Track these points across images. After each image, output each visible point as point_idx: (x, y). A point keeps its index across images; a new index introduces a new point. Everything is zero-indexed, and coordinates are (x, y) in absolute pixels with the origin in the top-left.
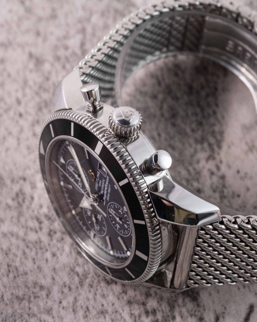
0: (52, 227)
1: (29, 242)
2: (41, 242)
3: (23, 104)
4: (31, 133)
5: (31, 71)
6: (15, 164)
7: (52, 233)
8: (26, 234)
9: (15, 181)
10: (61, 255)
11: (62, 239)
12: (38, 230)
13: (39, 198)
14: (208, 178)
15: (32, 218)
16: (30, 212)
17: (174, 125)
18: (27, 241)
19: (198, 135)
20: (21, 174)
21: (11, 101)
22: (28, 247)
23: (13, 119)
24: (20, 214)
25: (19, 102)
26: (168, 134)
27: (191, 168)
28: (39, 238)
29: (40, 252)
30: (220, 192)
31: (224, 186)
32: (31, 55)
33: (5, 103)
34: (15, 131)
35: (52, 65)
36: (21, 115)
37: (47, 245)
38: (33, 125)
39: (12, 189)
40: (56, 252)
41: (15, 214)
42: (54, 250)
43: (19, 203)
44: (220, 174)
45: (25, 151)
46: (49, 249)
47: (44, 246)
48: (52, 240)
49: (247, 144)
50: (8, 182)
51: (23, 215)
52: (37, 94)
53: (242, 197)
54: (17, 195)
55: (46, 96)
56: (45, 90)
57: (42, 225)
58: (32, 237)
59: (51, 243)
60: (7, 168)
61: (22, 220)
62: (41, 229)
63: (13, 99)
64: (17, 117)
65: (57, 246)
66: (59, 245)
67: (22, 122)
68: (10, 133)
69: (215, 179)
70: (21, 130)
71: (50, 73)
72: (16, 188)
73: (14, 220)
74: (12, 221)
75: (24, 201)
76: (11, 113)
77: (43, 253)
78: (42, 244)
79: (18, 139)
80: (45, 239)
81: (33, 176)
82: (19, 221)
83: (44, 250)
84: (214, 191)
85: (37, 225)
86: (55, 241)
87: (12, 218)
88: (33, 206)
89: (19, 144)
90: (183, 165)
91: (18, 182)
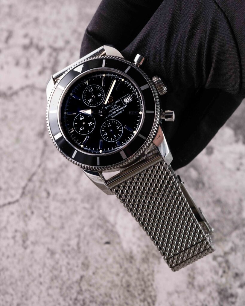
3: (43, 277)
5: (48, 258)
17: (128, 291)
19: (142, 297)
21: (35, 275)
23: (36, 285)
25: (40, 276)
26: (125, 296)
32: (48, 249)
33: (33, 276)
34: (37, 292)
35: (60, 255)
36: (41, 283)
38: (48, 289)
52: (51, 271)
55: (56, 273)
56: (56, 269)
63: (37, 274)
67: (41, 287)
68: (34, 294)
70: (41, 292)
71: (59, 260)
76: (36, 282)
79: (39, 297)
89: (39, 300)
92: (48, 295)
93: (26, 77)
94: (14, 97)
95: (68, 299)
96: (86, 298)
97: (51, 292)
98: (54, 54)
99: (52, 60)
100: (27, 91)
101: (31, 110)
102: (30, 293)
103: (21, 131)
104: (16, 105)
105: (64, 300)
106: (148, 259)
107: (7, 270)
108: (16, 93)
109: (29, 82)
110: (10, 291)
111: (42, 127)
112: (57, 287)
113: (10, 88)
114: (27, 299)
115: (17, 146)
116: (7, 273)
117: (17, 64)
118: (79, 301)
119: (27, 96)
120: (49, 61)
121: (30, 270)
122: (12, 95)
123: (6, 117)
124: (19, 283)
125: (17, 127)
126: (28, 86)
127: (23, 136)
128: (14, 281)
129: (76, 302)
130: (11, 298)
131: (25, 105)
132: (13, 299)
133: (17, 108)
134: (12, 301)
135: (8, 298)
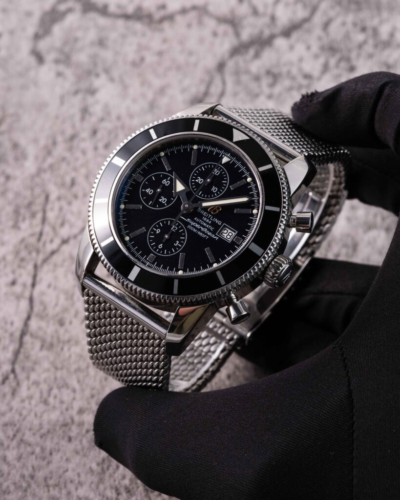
15: (111, 488)
16: (112, 481)
24: (101, 481)
41: (96, 479)
43: (103, 469)
51: (103, 483)
57: (120, 497)
61: (101, 487)
73: (93, 486)
74: (90, 487)
75: (108, 468)
82: (97, 488)
85: (114, 495)
87: (92, 483)
88: (116, 475)
94: (166, 25)
100: (193, 15)
101: (191, 53)
103: (162, 91)
104: (165, 41)
108: (170, 18)
110: (74, 383)
111: (202, 88)
113: (163, 7)
119: (189, 26)
122: (162, 20)
123: (142, 59)
125: (157, 83)
127: (164, 101)
130: (72, 395)
131: (181, 42)
132: (74, 399)
133: (164, 47)
134: (72, 403)
135: (66, 395)
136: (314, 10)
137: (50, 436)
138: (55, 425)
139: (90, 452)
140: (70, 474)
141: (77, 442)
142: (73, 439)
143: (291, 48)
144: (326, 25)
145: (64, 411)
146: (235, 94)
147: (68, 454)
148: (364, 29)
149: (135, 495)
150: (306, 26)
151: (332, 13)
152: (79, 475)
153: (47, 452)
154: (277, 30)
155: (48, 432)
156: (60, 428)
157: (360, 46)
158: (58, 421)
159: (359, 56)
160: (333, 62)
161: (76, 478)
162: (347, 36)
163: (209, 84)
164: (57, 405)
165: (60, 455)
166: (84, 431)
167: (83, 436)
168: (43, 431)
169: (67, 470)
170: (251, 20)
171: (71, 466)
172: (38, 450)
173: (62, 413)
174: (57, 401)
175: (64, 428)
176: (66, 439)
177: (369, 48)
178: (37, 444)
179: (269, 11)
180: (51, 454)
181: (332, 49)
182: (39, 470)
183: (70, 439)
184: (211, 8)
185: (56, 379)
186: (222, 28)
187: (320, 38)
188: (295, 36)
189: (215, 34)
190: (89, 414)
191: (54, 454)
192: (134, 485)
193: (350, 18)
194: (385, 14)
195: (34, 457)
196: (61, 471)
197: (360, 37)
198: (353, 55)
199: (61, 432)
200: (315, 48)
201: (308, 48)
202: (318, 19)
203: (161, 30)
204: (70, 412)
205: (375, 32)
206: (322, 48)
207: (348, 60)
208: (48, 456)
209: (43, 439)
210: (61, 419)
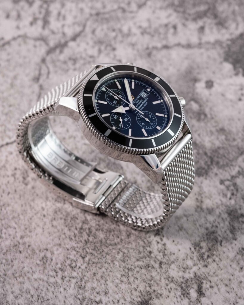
0: (63, 275)
1: (50, 283)
2: (57, 283)
3: (46, 210)
4: (51, 225)
6: (41, 242)
7: (63, 278)
8: (48, 279)
9: (42, 251)
10: (69, 289)
11: (70, 281)
12: (55, 276)
13: (56, 259)
14: (155, 245)
15: (52, 270)
16: (51, 267)
18: (49, 282)
20: (45, 247)
22: (49, 286)
23: (40, 218)
24: (45, 268)
25: (43, 209)
27: (145, 241)
28: (56, 281)
29: (57, 288)
30: (163, 252)
31: (165, 249)
33: (35, 210)
34: (41, 224)
36: (44, 216)
37: (61, 284)
38: (52, 221)
39: (40, 255)
40: (66, 288)
41: (42, 268)
42: (65, 287)
43: (44, 262)
44: (163, 243)
45: (47, 235)
46: (62, 286)
47: (59, 285)
48: (64, 281)
49: (178, 226)
50: (37, 252)
53: (176, 254)
54: (43, 258)
57: (58, 274)
58: (52, 280)
59: (63, 283)
60: (37, 244)
61: (46, 271)
62: (57, 276)
63: (40, 207)
64: (42, 217)
65: (66, 284)
66: (68, 284)
67: (45, 220)
68: (38, 226)
69: (160, 246)
70: (45, 224)
72: (42, 254)
73: (41, 272)
74: (40, 272)
75: (47, 261)
76: (39, 215)
77: (58, 288)
78: (58, 284)
79: (43, 229)
80: (59, 281)
81: (52, 248)
82: (44, 272)
83: (59, 287)
84: (160, 252)
85: (55, 274)
86: (65, 282)
87: (40, 270)
88: (52, 264)
89: (43, 231)
90: (141, 239)
91: (43, 251)
92: (53, 226)
93: (18, 28)
94: (7, 47)
95: (73, 229)
96: (92, 226)
97: (55, 223)
98: (45, 6)
99: (43, 11)
100: (20, 40)
101: (25, 57)
102: (34, 225)
103: (15, 77)
104: (9, 54)
105: (70, 230)
106: (153, 187)
107: (8, 205)
108: (8, 43)
109: (21, 32)
110: (14, 224)
111: (37, 73)
112: (61, 219)
113: (2, 39)
114: (30, 232)
115: (12, 91)
116: (9, 209)
117: (8, 16)
118: (85, 230)
119: (20, 45)
120: (40, 13)
121: (32, 204)
122: (4, 45)
124: (22, 217)
125: (11, 74)
126: (19, 36)
127: (18, 82)
128: (16, 215)
129: (82, 231)
130: (14, 231)
131: (18, 53)
132: (16, 232)
133: (9, 57)
134: (16, 234)
135: (11, 231)
136: (84, 26)
137: (8, 253)
138: (9, 247)
139: (34, 256)
140: (26, 269)
141: (25, 252)
142: (22, 252)
143: (78, 45)
144: (93, 32)
145: (13, 239)
146: (56, 72)
147: (21, 260)
148: (114, 30)
149: (66, 271)
150: (83, 34)
151: (95, 26)
152: (31, 268)
153: (10, 261)
154: (68, 38)
155: (7, 251)
156: (13, 248)
157: (115, 38)
158: (11, 245)
159: (115, 43)
160: (103, 48)
161: (30, 270)
162: (106, 35)
163: (40, 70)
164: (8, 237)
165: (17, 261)
166: (27, 246)
167: (27, 249)
168: (4, 251)
169: (24, 267)
170: (52, 37)
171: (25, 265)
172: (4, 261)
173: (12, 240)
174: (7, 235)
175: (15, 248)
176: (18, 252)
177: (119, 38)
178: (3, 258)
179: (61, 31)
180: (12, 261)
181: (100, 42)
182: (8, 271)
183: (20, 252)
184: (29, 35)
185: (2, 225)
186: (38, 43)
187: (92, 39)
188: (78, 40)
189: (35, 46)
190: (27, 238)
191: (14, 261)
192: (64, 266)
193: (105, 27)
194: (123, 22)
195: (3, 265)
196: (21, 269)
197: (113, 34)
198: (113, 43)
199: (14, 249)
200: (91, 43)
201: (88, 44)
202: (88, 30)
203: (5, 50)
204: (16, 239)
205: (120, 31)
206: (95, 43)
207: (111, 45)
208: (11, 262)
209: (5, 255)
210: (12, 243)
